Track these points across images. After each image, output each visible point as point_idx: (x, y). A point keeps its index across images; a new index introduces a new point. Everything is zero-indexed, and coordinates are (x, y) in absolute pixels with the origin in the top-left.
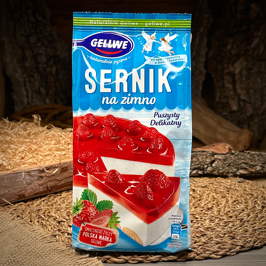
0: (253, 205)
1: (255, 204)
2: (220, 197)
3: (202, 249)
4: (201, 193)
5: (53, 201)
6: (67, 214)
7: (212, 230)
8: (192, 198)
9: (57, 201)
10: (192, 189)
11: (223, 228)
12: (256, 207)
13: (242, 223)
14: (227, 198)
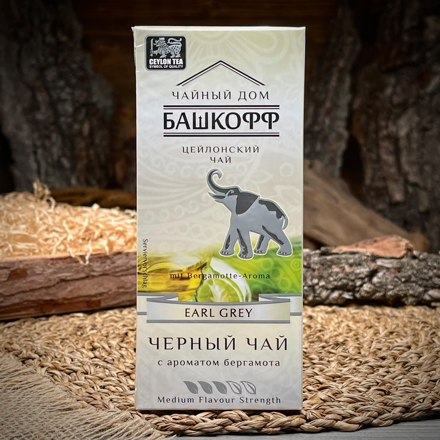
0: (428, 339)
1: (432, 338)
2: (362, 326)
3: (319, 411)
4: (324, 322)
7: (341, 380)
8: (306, 328)
10: (307, 316)
11: (366, 377)
12: (434, 342)
13: (407, 369)
14: (376, 328)
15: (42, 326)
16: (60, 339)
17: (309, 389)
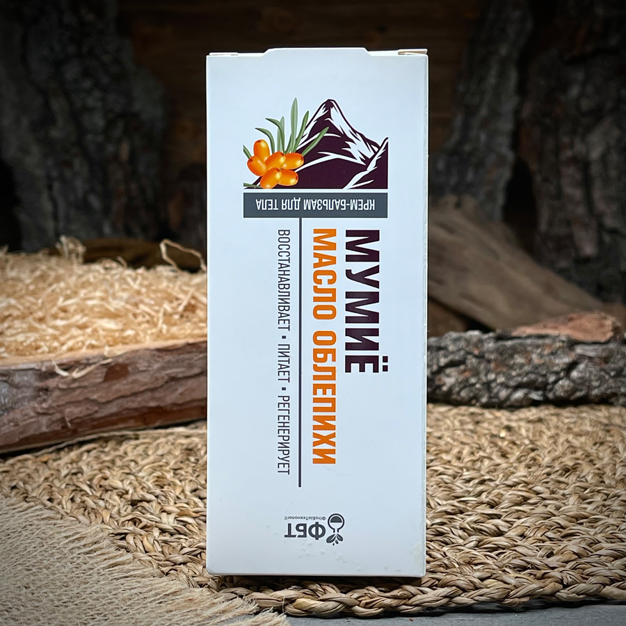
2: (590, 443)
3: (577, 571)
4: (531, 435)
5: (113, 454)
6: (157, 483)
7: (590, 522)
8: (510, 445)
9: (126, 453)
10: (502, 426)
11: (624, 518)
14: (611, 444)
15: (135, 448)
16: (171, 469)
17: (550, 536)
